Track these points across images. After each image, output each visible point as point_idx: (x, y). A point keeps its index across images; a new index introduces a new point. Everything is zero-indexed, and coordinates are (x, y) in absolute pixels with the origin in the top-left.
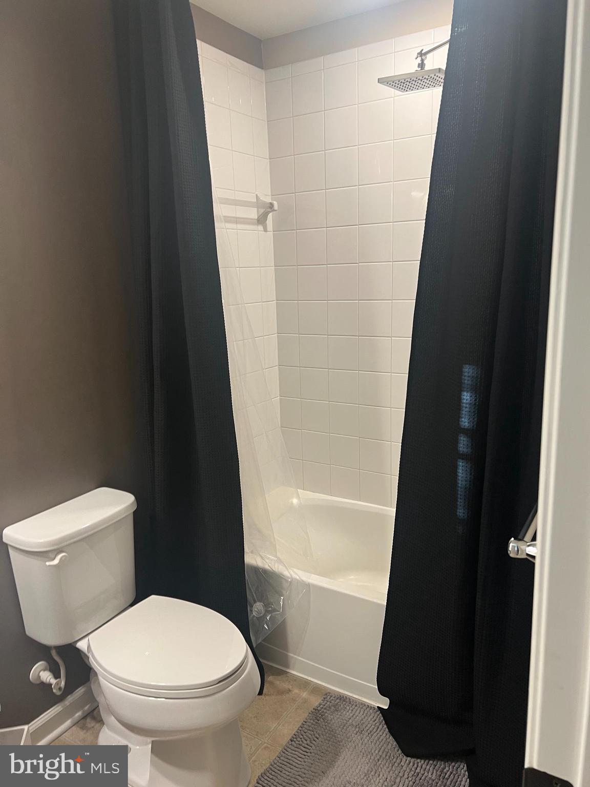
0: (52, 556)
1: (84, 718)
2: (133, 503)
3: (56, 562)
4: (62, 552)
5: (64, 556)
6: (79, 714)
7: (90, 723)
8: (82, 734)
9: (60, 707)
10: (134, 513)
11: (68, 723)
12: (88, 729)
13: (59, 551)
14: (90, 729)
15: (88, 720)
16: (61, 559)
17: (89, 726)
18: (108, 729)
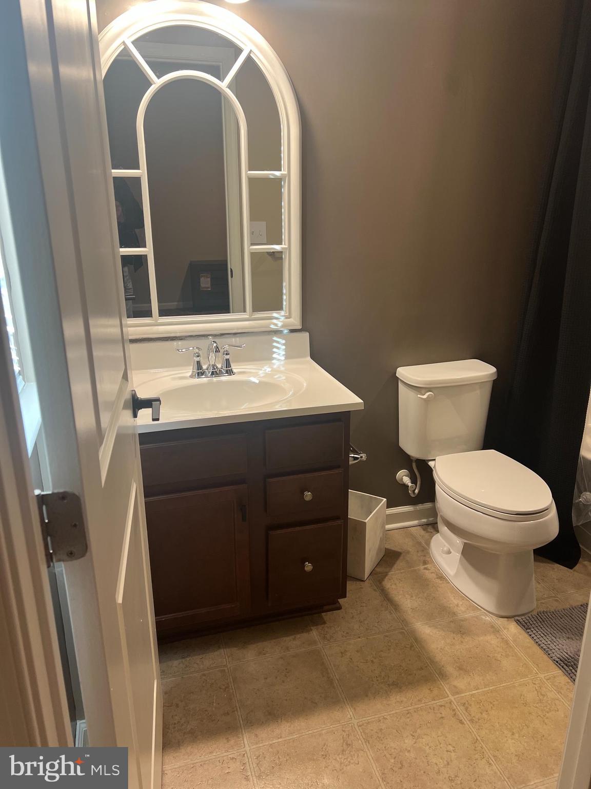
0: (423, 392)
1: (428, 525)
2: (495, 372)
3: (425, 397)
4: (430, 391)
5: (431, 394)
6: (424, 520)
7: (430, 529)
8: (423, 532)
9: (412, 508)
10: (494, 381)
11: (416, 522)
12: (428, 532)
13: (429, 390)
14: (429, 532)
15: (430, 527)
16: (428, 396)
17: (429, 530)
18: (440, 535)
